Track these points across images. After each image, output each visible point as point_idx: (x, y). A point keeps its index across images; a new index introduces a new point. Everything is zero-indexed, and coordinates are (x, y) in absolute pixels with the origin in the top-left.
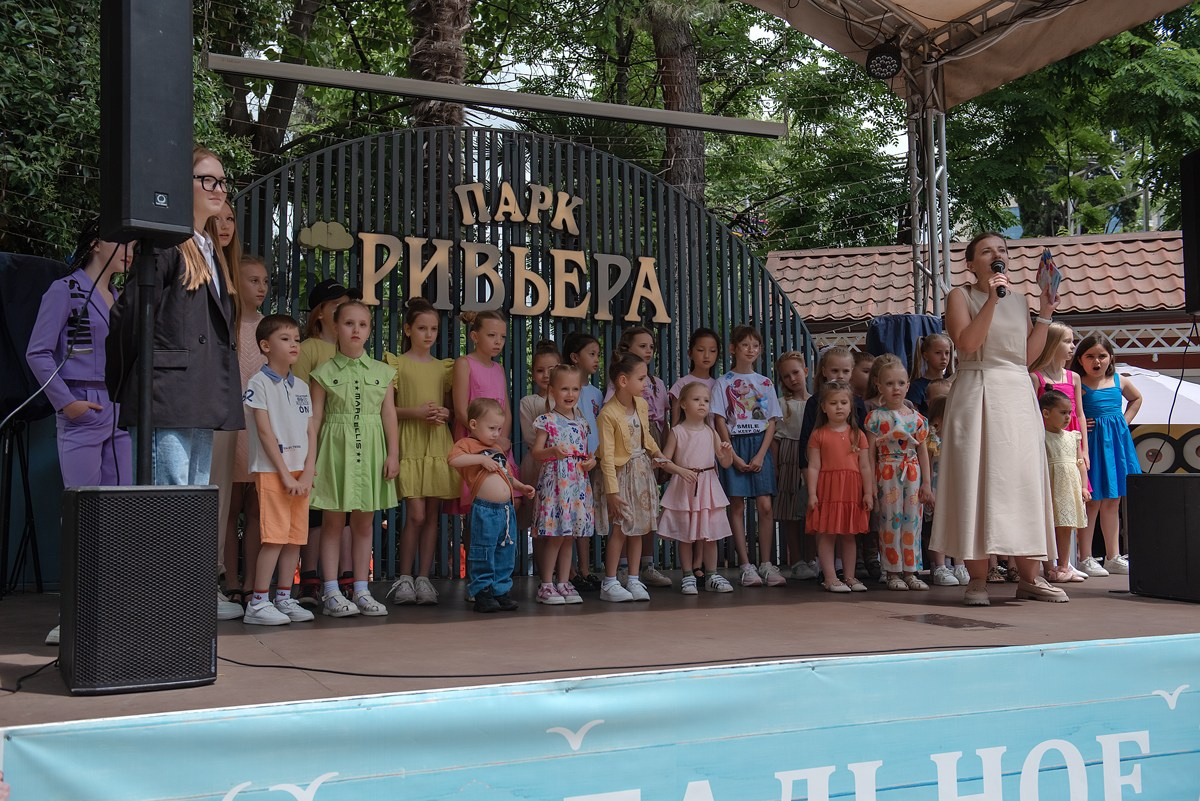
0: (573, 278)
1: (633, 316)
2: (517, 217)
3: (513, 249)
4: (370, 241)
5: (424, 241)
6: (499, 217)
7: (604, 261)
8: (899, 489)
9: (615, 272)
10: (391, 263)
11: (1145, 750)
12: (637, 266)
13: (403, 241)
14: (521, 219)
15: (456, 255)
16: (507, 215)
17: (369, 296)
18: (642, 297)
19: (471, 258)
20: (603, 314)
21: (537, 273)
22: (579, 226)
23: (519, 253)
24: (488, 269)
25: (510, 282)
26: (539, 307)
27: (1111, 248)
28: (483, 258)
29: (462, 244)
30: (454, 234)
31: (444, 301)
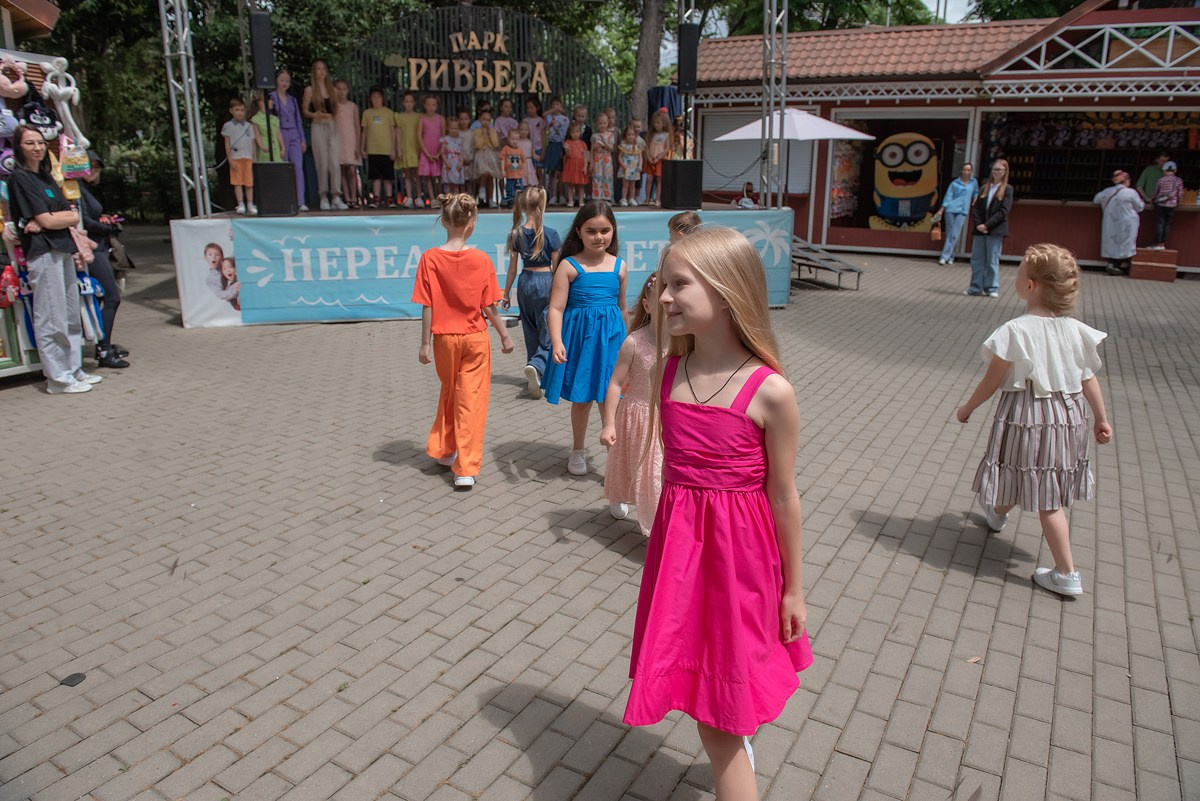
0: (505, 74)
1: (533, 90)
2: (478, 47)
3: (477, 62)
4: (413, 62)
5: (436, 61)
6: (470, 47)
7: (519, 65)
8: (601, 167)
9: (524, 70)
10: (423, 71)
12: (534, 66)
13: (428, 62)
14: (480, 47)
15: (451, 67)
16: (474, 46)
18: (537, 83)
19: (457, 67)
20: (519, 90)
21: (489, 72)
22: (508, 50)
23: (479, 64)
24: (465, 72)
25: (475, 77)
26: (488, 88)
27: (876, 36)
28: (462, 67)
29: (454, 61)
30: (451, 57)
31: (446, 87)
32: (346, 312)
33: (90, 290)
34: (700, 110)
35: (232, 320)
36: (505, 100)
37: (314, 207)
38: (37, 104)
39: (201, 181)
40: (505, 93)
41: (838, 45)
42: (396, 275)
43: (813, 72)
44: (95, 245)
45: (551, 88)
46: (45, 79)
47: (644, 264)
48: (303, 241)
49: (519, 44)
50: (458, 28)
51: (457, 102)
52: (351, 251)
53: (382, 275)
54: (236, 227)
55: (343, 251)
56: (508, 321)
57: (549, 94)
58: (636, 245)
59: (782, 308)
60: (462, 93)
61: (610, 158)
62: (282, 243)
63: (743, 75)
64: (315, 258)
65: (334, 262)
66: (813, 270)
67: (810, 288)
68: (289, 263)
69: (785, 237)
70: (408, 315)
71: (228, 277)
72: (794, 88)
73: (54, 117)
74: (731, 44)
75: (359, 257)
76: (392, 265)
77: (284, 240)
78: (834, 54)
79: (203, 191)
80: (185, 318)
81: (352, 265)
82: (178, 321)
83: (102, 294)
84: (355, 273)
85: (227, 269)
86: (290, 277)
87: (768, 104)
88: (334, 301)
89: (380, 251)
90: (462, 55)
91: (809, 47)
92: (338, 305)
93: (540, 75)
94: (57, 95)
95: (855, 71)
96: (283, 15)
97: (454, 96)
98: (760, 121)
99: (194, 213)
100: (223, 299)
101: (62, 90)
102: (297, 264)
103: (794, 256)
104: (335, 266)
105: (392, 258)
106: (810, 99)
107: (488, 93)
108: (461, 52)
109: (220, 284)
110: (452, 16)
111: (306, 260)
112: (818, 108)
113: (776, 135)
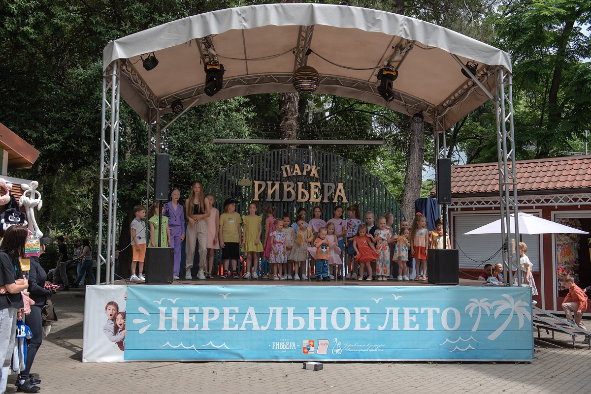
0: (317, 190)
1: (335, 200)
2: (300, 174)
3: (298, 183)
4: (257, 183)
5: (272, 182)
6: (294, 174)
7: (326, 185)
9: (329, 188)
10: (262, 189)
11: (368, 312)
12: (337, 186)
13: (266, 183)
14: (301, 174)
15: (281, 186)
16: (297, 173)
17: (256, 198)
18: (339, 195)
19: (285, 186)
20: (326, 201)
21: (306, 189)
22: (319, 176)
23: (300, 184)
24: (290, 189)
25: (297, 193)
26: (306, 199)
27: (580, 162)
28: (289, 186)
29: (283, 182)
30: (281, 180)
31: (277, 199)
32: (198, 355)
33: (23, 334)
34: (452, 213)
35: (117, 357)
36: (316, 208)
37: (182, 278)
38: (15, 209)
39: (111, 258)
40: (317, 203)
41: (552, 168)
42: (236, 328)
43: (535, 186)
44: (33, 302)
45: (348, 199)
46: (22, 193)
47: (418, 325)
48: (174, 302)
49: (327, 172)
50: (287, 162)
51: (284, 208)
52: (206, 310)
53: (226, 327)
54: (130, 290)
55: (201, 310)
56: (315, 365)
57: (346, 203)
58: (410, 310)
59: (529, 363)
60: (287, 202)
61: (388, 247)
62: (160, 303)
63: (482, 189)
64: (181, 314)
65: (194, 318)
66: (550, 332)
67: (550, 346)
68: (162, 318)
69: (526, 307)
70: (242, 358)
71: (119, 326)
72: (522, 197)
73: (23, 217)
74: (472, 169)
75: (211, 314)
76: (234, 320)
77: (161, 301)
78: (549, 174)
79: (111, 266)
80: (84, 355)
81: (206, 320)
82: (79, 357)
83: (30, 337)
84: (208, 325)
85: (120, 320)
86: (162, 327)
87: (505, 208)
88: (191, 346)
89: (227, 310)
90: (289, 178)
91: (529, 170)
92: (192, 349)
93: (340, 191)
94: (28, 204)
95: (567, 185)
96: (175, 155)
97: (282, 203)
98: (500, 221)
99: (103, 280)
100: (113, 342)
101: (32, 201)
102: (168, 318)
103: (534, 321)
104: (194, 321)
105: (234, 316)
106: (534, 205)
107: (306, 202)
108: (288, 177)
109: (113, 331)
110: (283, 154)
111: (175, 316)
112: (541, 211)
113: (513, 231)
